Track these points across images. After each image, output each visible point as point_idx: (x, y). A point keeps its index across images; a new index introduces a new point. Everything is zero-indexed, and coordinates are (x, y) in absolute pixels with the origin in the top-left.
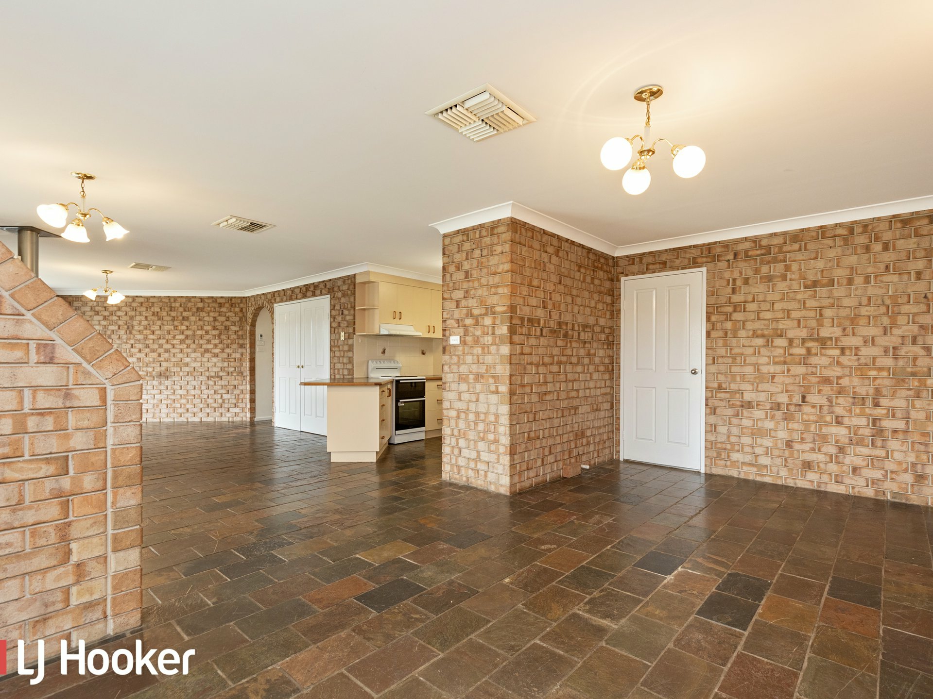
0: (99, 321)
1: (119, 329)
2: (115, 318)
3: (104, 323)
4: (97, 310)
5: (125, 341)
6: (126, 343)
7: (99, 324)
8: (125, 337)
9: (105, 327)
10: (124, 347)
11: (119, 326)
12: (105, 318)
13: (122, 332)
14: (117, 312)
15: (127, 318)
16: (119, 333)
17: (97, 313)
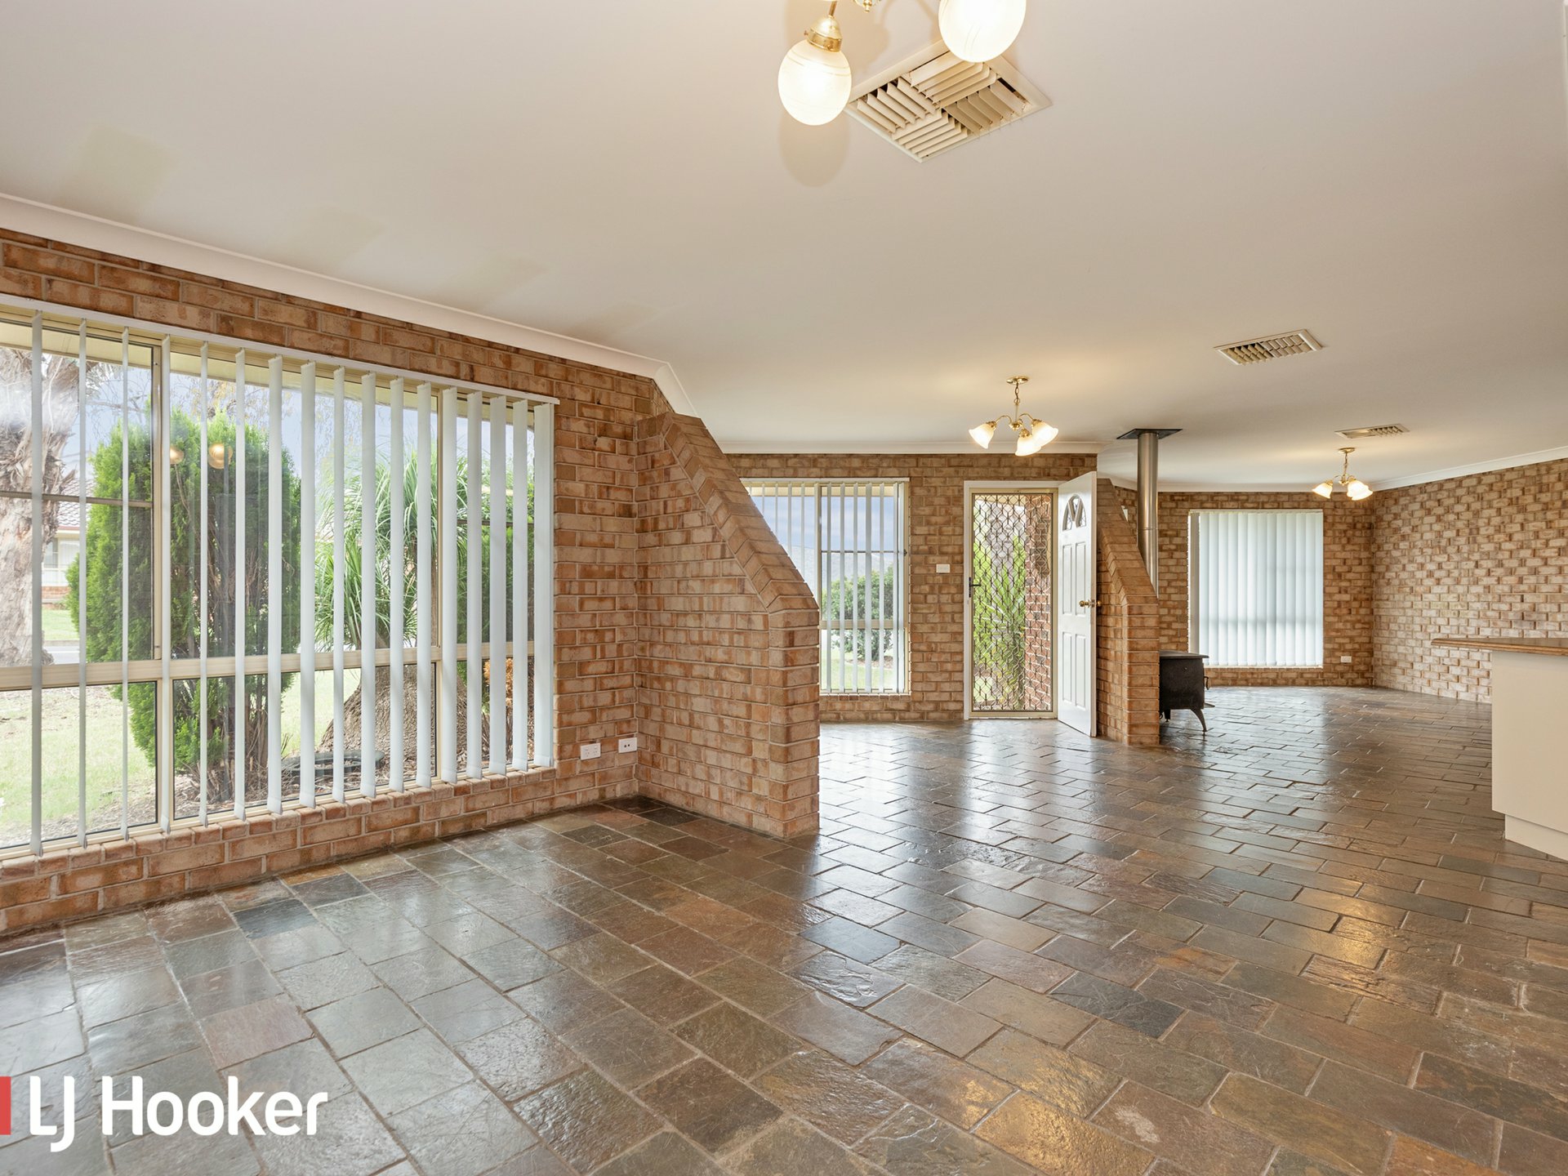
0: (1431, 524)
1: (1458, 535)
2: (1451, 517)
3: (1437, 527)
4: (1428, 507)
5: (1466, 555)
6: (1469, 559)
7: (1431, 529)
8: (1465, 549)
9: (1439, 534)
10: (1465, 567)
11: (1458, 531)
12: (1439, 519)
13: (1462, 540)
14: (1456, 506)
15: (1468, 515)
16: (1457, 543)
17: (1429, 512)
